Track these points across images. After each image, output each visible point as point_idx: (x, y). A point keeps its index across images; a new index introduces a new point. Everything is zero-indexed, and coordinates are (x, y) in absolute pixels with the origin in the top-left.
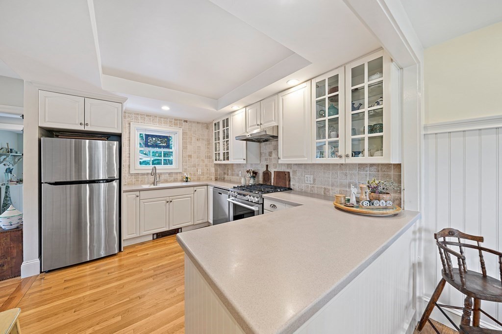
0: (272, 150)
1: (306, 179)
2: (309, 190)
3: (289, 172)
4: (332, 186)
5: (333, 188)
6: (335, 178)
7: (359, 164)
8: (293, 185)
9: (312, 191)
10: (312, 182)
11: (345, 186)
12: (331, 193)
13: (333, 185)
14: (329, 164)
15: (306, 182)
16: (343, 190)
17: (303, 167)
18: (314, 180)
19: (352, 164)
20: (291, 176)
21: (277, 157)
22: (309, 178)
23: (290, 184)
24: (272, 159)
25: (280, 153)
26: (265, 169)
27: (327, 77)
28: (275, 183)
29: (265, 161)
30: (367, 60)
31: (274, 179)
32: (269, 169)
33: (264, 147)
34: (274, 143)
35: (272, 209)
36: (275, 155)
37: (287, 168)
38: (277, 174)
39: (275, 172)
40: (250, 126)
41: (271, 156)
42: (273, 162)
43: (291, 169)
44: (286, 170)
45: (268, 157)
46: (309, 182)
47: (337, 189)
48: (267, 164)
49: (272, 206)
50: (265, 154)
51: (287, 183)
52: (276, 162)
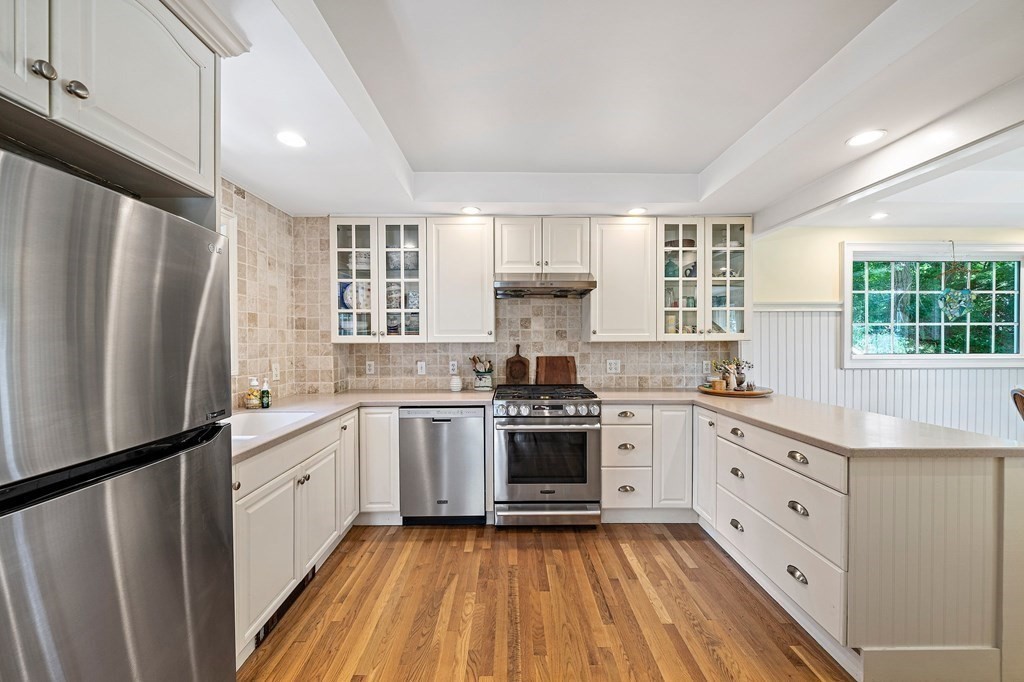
0: (531, 316)
1: (608, 366)
2: (613, 384)
3: (573, 358)
4: (652, 373)
5: (653, 376)
6: (657, 362)
8: (582, 379)
9: (619, 384)
10: (619, 371)
11: (669, 372)
12: (650, 383)
14: (647, 342)
15: (609, 371)
16: (667, 378)
17: (602, 346)
18: (623, 367)
20: (577, 363)
21: (543, 329)
22: (614, 365)
23: (576, 378)
24: (530, 333)
25: (595, 323)
26: (511, 354)
27: (681, 222)
28: (542, 380)
29: (512, 338)
30: (728, 222)
31: (537, 372)
32: (522, 354)
33: (508, 308)
34: (536, 302)
35: (624, 420)
36: (537, 325)
37: (569, 350)
38: (544, 361)
39: (538, 358)
40: (508, 262)
41: (526, 327)
42: (534, 338)
43: (577, 351)
44: (568, 354)
45: (520, 329)
46: (614, 371)
47: (660, 377)
48: (517, 342)
49: (624, 414)
50: (511, 322)
51: (572, 377)
52: (540, 340)
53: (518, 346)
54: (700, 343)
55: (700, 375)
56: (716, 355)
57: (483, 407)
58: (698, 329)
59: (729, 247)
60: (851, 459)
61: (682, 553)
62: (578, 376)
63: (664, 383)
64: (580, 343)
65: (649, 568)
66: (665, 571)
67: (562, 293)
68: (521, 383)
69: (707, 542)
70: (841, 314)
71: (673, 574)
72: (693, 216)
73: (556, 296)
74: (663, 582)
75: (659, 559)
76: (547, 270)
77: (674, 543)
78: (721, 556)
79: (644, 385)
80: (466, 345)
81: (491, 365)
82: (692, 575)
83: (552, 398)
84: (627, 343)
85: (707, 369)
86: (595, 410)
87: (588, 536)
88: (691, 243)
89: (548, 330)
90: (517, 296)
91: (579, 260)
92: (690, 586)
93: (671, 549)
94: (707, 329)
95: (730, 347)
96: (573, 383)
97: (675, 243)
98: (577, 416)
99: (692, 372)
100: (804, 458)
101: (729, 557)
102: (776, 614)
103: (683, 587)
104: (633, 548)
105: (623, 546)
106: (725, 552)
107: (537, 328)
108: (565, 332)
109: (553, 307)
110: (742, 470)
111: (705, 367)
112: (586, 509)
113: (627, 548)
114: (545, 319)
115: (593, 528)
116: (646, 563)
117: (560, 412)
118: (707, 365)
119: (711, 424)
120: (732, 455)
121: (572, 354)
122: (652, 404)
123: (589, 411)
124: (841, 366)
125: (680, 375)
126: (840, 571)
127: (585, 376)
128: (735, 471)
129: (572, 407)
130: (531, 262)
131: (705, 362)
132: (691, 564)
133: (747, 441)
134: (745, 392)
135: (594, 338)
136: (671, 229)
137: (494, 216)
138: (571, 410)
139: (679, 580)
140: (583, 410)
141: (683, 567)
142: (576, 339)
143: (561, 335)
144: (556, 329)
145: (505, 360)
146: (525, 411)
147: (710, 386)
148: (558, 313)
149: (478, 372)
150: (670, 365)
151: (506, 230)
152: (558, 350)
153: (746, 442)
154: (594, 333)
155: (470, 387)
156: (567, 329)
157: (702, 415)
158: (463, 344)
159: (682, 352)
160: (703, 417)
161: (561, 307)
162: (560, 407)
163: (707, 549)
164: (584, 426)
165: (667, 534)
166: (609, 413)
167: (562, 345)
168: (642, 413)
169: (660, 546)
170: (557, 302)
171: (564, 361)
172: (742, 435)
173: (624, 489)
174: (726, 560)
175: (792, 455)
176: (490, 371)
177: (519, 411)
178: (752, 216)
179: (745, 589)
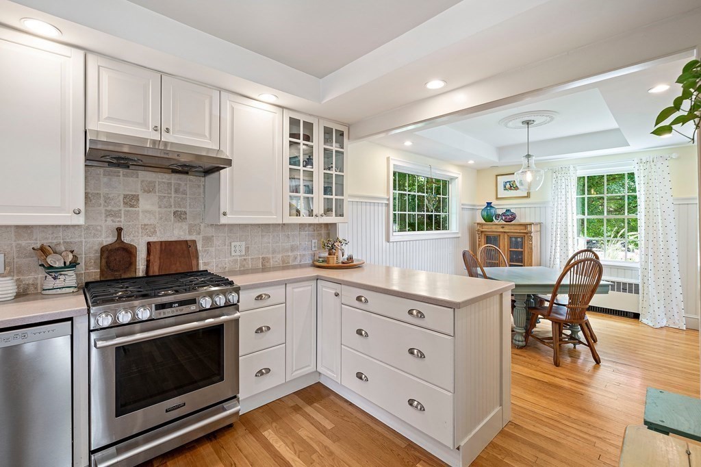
0: (140, 193)
1: (233, 249)
3: (194, 242)
5: (274, 256)
6: (277, 242)
7: (300, 224)
8: (205, 264)
9: (244, 266)
10: (244, 253)
11: (287, 251)
12: (272, 263)
13: (274, 252)
14: (269, 225)
15: (233, 254)
16: (286, 256)
17: (226, 229)
18: (247, 248)
19: (294, 224)
20: (199, 247)
21: (156, 209)
22: (239, 247)
23: (198, 264)
24: (137, 213)
25: (225, 205)
26: (108, 239)
27: (302, 118)
28: (155, 270)
29: (109, 219)
30: (335, 127)
31: (148, 261)
32: (126, 239)
33: (105, 179)
34: (146, 176)
35: (260, 303)
36: (147, 204)
37: (190, 233)
38: (158, 247)
39: (149, 244)
40: (109, 118)
41: (132, 206)
42: (143, 219)
43: (199, 234)
44: (188, 238)
45: (123, 209)
46: (238, 253)
47: (279, 256)
48: (118, 225)
49: (259, 297)
50: (107, 199)
51: (194, 262)
52: (152, 222)
53: (119, 230)
54: (310, 225)
55: (310, 252)
56: (321, 234)
57: (71, 319)
58: (314, 213)
59: (334, 147)
60: (456, 310)
61: (318, 417)
62: (201, 262)
63: (283, 261)
64: (202, 225)
65: (298, 447)
66: (311, 443)
67: (183, 169)
68: (124, 276)
69: (332, 397)
70: (388, 205)
71: (319, 443)
72: (310, 115)
73: (174, 171)
74: (314, 457)
75: (303, 433)
76: (166, 138)
77: (308, 409)
78: (345, 405)
79: (267, 264)
80: (24, 230)
81: (75, 256)
82: (334, 436)
83: (177, 292)
84: (251, 225)
85: (315, 247)
86: (233, 297)
87: (227, 439)
88: (307, 138)
89: (163, 210)
90: (119, 165)
91: (207, 134)
92: (334, 447)
93: (308, 417)
94: (321, 213)
95: (331, 227)
96: (194, 269)
97: (296, 136)
98: (214, 307)
99: (305, 249)
100: (419, 312)
101: (351, 404)
102: (398, 441)
103: (331, 453)
104: (277, 432)
105: (266, 434)
106: (346, 401)
107: (148, 207)
108: (185, 213)
109: (170, 184)
110: (365, 329)
111: (313, 245)
112: (224, 410)
113: (269, 434)
114: (159, 197)
115: (230, 426)
116: (293, 443)
117: (193, 308)
118: (315, 243)
119: (337, 295)
120: (358, 318)
121: (193, 238)
122: (285, 283)
123: (227, 300)
124: (388, 240)
125: (295, 253)
126: (450, 394)
127: (208, 261)
128: (359, 332)
129: (208, 299)
130: (145, 125)
131: (313, 241)
132: (328, 425)
133: (371, 306)
134: (349, 265)
135: (223, 220)
136: (294, 122)
137: (86, 51)
138: (206, 303)
139: (325, 447)
140: (221, 300)
141: (324, 431)
142: (198, 221)
143: (180, 216)
144: (173, 209)
145: (98, 248)
146: (144, 314)
147: (323, 261)
148: (176, 191)
149: (51, 267)
150: (288, 245)
151: (105, 76)
152: (177, 233)
153: (369, 306)
154: (225, 214)
155: (32, 290)
156: (188, 210)
157: (325, 287)
158: (17, 227)
159: (297, 233)
160: (327, 290)
161: (179, 185)
162: (193, 301)
163: (335, 404)
164: (223, 318)
165: (300, 402)
166: (246, 299)
167: (181, 227)
168: (276, 293)
169: (298, 418)
170: (174, 179)
171: (184, 247)
172: (366, 301)
173: (260, 373)
174: (350, 409)
175: (410, 312)
176: (74, 264)
177: (134, 315)
178: (349, 126)
179: (372, 429)
